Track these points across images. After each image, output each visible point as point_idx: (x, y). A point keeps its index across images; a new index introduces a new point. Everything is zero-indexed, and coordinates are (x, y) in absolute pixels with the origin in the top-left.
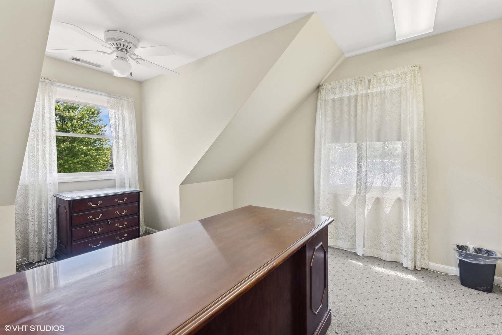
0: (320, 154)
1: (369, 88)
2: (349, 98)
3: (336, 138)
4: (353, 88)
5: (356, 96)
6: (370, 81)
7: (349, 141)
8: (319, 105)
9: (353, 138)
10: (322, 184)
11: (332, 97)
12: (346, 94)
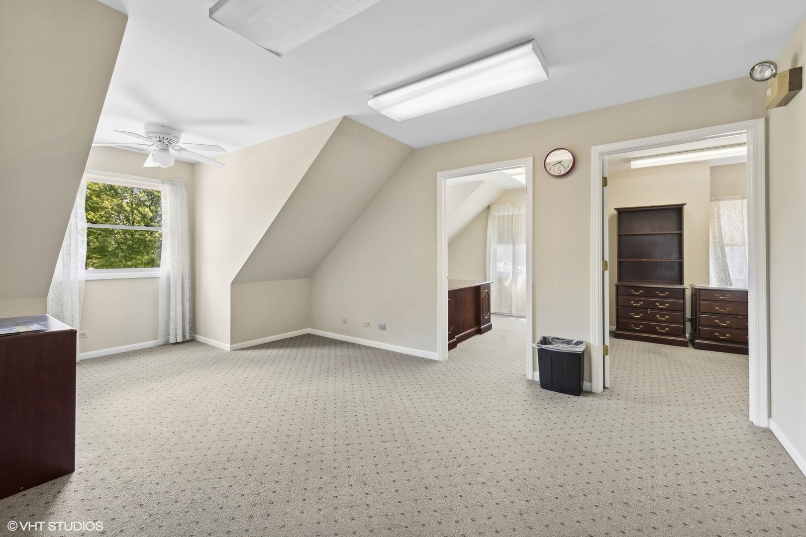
0: (490, 252)
1: (520, 211)
2: (508, 216)
3: (501, 241)
4: (511, 210)
5: (512, 215)
6: (520, 206)
7: (508, 244)
8: (489, 219)
9: (511, 242)
10: (491, 272)
11: (498, 214)
12: (506, 213)
